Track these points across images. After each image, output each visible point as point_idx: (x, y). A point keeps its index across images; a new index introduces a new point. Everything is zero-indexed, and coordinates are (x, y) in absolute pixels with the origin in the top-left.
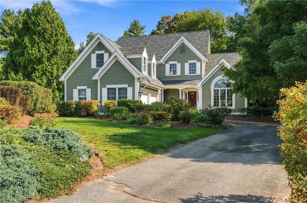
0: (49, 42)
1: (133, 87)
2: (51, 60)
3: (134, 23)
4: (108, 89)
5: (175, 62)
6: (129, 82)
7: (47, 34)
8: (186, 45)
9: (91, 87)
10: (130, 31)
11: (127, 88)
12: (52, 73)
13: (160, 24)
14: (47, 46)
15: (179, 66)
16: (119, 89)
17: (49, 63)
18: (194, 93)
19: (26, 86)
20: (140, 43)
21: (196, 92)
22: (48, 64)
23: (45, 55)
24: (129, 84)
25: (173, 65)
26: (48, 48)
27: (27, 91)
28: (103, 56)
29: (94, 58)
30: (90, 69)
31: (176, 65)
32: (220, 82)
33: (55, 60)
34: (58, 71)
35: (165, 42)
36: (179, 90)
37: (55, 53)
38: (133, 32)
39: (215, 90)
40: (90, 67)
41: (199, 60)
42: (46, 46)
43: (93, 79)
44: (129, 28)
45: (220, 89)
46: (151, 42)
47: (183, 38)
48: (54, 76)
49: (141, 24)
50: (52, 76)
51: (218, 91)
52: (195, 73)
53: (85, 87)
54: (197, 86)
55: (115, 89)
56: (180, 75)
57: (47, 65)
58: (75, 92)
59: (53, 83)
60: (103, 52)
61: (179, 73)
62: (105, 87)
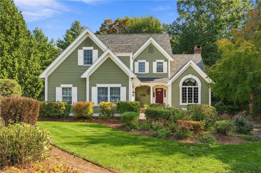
0: (10, 34)
1: (127, 86)
2: (12, 52)
3: (76, 23)
4: (99, 88)
5: (144, 61)
6: (123, 82)
7: (8, 26)
8: (154, 46)
9: (77, 85)
10: (72, 30)
11: (119, 88)
12: (14, 66)
13: (103, 26)
14: (8, 38)
15: (147, 64)
16: (111, 88)
17: (10, 55)
18: (160, 90)
19: (5, 85)
20: (105, 41)
21: (163, 89)
22: (10, 57)
23: (6, 47)
24: (122, 83)
25: (142, 63)
26: (8, 40)
27: (7, 91)
28: (92, 53)
29: (81, 53)
30: (77, 66)
31: (144, 63)
32: (187, 81)
33: (16, 53)
34: (20, 64)
35: (131, 41)
36: (150, 87)
37: (16, 45)
38: (75, 31)
39: (183, 88)
40: (76, 64)
41: (166, 60)
42: (6, 38)
43: (81, 77)
44: (71, 28)
45: (187, 87)
46: (116, 41)
47: (151, 39)
48: (16, 69)
49: (81, 25)
50: (14, 69)
51: (186, 88)
52: (162, 71)
53: (71, 86)
54: (168, 84)
55: (107, 88)
56: (148, 73)
57: (8, 58)
58: (59, 91)
59: (15, 76)
60: (91, 48)
61: (147, 71)
62: (96, 86)
